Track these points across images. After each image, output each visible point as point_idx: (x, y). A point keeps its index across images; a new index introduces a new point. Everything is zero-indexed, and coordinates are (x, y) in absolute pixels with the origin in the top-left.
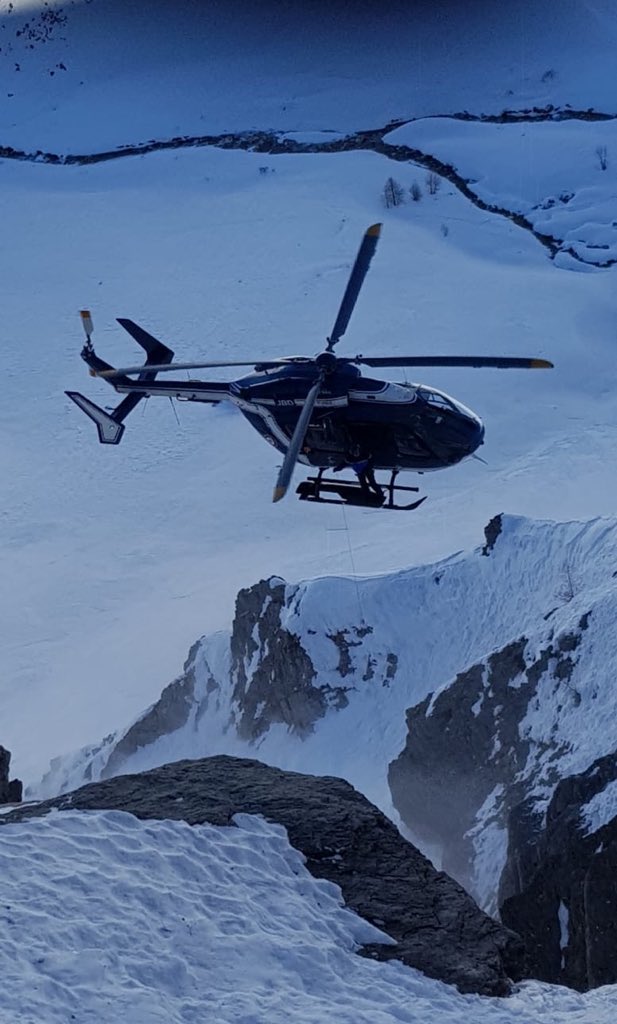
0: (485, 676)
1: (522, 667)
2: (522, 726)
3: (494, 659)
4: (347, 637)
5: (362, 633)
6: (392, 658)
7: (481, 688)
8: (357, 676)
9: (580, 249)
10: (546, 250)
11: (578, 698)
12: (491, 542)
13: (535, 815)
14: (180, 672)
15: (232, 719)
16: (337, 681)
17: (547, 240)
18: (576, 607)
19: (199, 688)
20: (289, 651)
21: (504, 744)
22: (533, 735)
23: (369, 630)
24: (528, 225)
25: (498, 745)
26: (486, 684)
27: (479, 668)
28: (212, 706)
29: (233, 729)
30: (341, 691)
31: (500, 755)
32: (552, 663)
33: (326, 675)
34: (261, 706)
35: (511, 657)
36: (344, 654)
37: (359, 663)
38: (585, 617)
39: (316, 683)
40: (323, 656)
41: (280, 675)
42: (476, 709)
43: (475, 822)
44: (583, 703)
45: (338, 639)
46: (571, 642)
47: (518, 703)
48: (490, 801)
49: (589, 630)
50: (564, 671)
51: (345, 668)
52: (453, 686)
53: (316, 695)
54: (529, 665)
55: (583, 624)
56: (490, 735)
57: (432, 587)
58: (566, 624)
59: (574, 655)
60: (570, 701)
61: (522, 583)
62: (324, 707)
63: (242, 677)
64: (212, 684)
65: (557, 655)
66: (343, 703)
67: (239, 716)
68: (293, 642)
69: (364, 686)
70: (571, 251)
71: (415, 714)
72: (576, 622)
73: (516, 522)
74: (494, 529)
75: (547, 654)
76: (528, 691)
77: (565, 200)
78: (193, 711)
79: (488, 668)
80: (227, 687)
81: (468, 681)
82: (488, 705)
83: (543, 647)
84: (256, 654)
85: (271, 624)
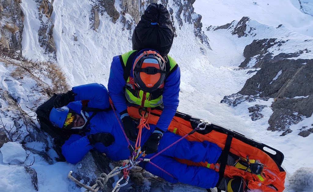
0: (268, 40)
1: (274, 42)
2: (268, 49)
3: (271, 39)
4: (252, 29)
5: (254, 29)
6: (256, 34)
7: (266, 42)
8: (250, 34)
9: (304, 10)
10: (300, 8)
11: (279, 50)
12: (278, 27)
13: (271, 56)
14: (230, 23)
15: (232, 31)
16: (247, 33)
17: (301, 7)
18: (287, 38)
19: (231, 26)
20: (245, 26)
21: (264, 50)
22: (269, 51)
23: (255, 29)
24: (300, 4)
25: (263, 50)
26: (267, 41)
27: (268, 39)
28: (231, 28)
29: (232, 32)
30: (247, 35)
31: (263, 51)
32: (279, 43)
33: (246, 32)
34: (236, 31)
35: (273, 40)
36: (251, 30)
37: (251, 33)
38: (288, 40)
39: (245, 32)
40: (248, 29)
41: (241, 29)
42: (263, 44)
43: (253, 57)
44: (279, 51)
45: (251, 28)
46: (283, 42)
47: (270, 46)
48: (257, 56)
49: (287, 42)
50: (280, 45)
51: (249, 32)
52: (262, 40)
53: (244, 33)
54: (275, 42)
55: (287, 41)
56: (263, 48)
57: (267, 29)
58: (285, 40)
59: (283, 44)
60: (278, 49)
61: (279, 34)
62: (244, 35)
63: (237, 27)
64: (233, 26)
65: (280, 43)
66: (246, 36)
67: (233, 31)
68: (246, 26)
69: (250, 35)
70: (303, 9)
71: (255, 41)
72: (286, 40)
73: (283, 27)
74: (280, 26)
75: (279, 42)
76: (272, 45)
77: (307, 3)
78: (229, 28)
79: (269, 40)
80: (234, 27)
81: (265, 40)
82: (265, 44)
83: (279, 41)
84: (240, 25)
85: (244, 22)
